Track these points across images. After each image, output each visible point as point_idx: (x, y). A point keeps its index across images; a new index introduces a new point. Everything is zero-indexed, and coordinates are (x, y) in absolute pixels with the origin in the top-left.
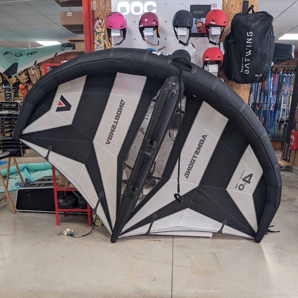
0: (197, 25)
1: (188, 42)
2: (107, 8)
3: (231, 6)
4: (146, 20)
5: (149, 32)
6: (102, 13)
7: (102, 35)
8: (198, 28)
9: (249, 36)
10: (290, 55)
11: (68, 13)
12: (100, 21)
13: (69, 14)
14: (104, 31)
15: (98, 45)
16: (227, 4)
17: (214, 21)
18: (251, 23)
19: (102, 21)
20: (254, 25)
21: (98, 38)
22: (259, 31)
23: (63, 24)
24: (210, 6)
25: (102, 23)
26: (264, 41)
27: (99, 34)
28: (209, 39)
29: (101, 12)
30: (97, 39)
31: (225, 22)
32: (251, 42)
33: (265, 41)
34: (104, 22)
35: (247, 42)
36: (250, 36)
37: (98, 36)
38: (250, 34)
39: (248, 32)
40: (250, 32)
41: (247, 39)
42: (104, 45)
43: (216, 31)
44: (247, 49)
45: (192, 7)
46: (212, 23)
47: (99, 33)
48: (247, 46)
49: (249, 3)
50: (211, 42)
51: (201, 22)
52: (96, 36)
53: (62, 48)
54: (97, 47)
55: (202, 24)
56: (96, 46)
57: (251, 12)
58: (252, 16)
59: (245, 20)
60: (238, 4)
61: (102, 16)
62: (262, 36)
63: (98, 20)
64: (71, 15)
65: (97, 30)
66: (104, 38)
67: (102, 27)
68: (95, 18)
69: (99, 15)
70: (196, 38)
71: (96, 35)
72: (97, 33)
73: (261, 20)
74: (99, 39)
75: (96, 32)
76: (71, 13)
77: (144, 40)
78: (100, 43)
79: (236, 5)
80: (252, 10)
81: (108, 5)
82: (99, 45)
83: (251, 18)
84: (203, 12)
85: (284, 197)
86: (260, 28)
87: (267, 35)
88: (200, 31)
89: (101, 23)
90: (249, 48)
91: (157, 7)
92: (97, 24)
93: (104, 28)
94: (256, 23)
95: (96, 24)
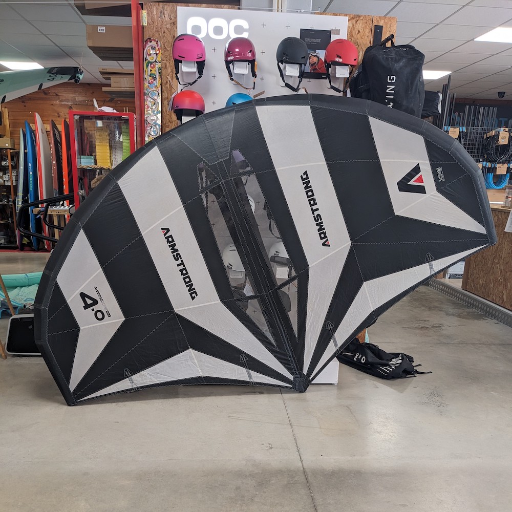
0: (311, 59)
1: (298, 86)
2: (165, 23)
3: (357, 33)
4: (237, 50)
5: (241, 69)
6: (157, 31)
7: (157, 66)
8: (312, 65)
9: (390, 81)
10: (435, 107)
11: (99, 28)
12: (154, 43)
13: (101, 29)
14: (160, 60)
15: (150, 81)
16: (352, 29)
17: (340, 57)
18: (393, 63)
19: (157, 43)
20: (397, 66)
21: (151, 70)
22: (405, 75)
23: (91, 45)
24: (330, 32)
25: (157, 48)
26: (411, 90)
27: (152, 65)
28: (330, 84)
29: (155, 29)
30: (149, 73)
31: (355, 60)
32: (393, 92)
33: (413, 91)
34: (159, 45)
35: (388, 91)
36: (393, 81)
37: (149, 68)
38: (392, 79)
39: (389, 77)
40: (392, 77)
41: (388, 86)
42: (160, 82)
43: (342, 73)
44: (386, 101)
45: (304, 32)
46: (337, 59)
47: (152, 63)
48: (387, 97)
49: (383, 29)
50: (332, 87)
51: (316, 56)
52: (147, 68)
53: (50, 76)
54: (148, 86)
55: (317, 59)
56: (146, 84)
57: (389, 44)
58: (394, 52)
59: (385, 58)
60: (367, 30)
61: (157, 35)
62: (410, 82)
63: (151, 42)
64: (104, 32)
65: (149, 58)
66: (160, 71)
67: (157, 54)
68: (145, 39)
69: (151, 33)
70: (308, 80)
71: (147, 66)
72: (149, 62)
73: (407, 59)
74: (153, 72)
75: (146, 62)
76: (104, 28)
77: (232, 80)
78: (154, 79)
79: (365, 30)
80: (390, 41)
81: (166, 19)
82: (152, 82)
83: (393, 55)
84: (319, 41)
85: (426, 322)
86: (407, 71)
87: (416, 82)
88: (315, 69)
89: (155, 47)
90: (390, 100)
91: (249, 29)
92: (148, 47)
93: (159, 56)
94: (401, 64)
95: (146, 48)
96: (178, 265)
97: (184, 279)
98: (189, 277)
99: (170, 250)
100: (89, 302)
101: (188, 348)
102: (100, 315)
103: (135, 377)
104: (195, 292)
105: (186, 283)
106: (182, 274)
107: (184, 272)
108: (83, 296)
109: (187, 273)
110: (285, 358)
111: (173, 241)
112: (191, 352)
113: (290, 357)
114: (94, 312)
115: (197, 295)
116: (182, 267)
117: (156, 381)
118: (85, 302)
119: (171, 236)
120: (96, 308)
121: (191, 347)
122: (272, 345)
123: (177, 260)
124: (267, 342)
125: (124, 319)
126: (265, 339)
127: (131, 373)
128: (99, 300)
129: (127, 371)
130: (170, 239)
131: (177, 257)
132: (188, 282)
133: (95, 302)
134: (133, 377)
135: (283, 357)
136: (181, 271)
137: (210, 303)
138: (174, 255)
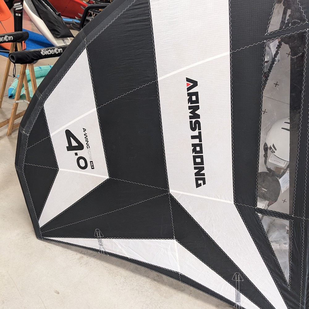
96: (193, 137)
97: (195, 158)
98: (201, 157)
99: (188, 113)
100: (74, 144)
101: (173, 238)
102: (82, 163)
103: (105, 241)
104: (204, 180)
105: (195, 163)
106: (194, 151)
107: (198, 149)
108: (69, 134)
109: (201, 151)
110: (295, 301)
111: (197, 101)
112: (174, 243)
113: (303, 304)
114: (77, 157)
115: (204, 183)
116: (197, 141)
117: (126, 254)
118: (69, 142)
119: (196, 94)
120: (80, 153)
121: (176, 238)
122: (285, 281)
123: (193, 129)
124: (278, 275)
125: (108, 177)
126: (277, 271)
127: (101, 235)
128: (85, 146)
129: (98, 232)
130: (194, 98)
131: (195, 125)
132: (198, 163)
133: (80, 147)
134: (103, 240)
135: (293, 300)
136: (194, 146)
137: (218, 200)
138: (191, 122)
